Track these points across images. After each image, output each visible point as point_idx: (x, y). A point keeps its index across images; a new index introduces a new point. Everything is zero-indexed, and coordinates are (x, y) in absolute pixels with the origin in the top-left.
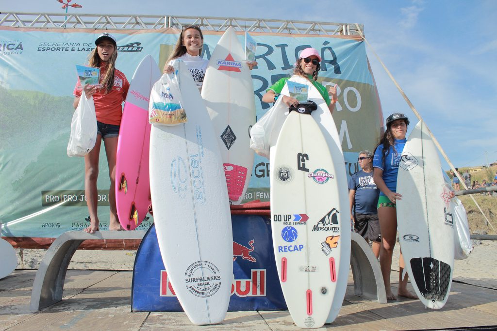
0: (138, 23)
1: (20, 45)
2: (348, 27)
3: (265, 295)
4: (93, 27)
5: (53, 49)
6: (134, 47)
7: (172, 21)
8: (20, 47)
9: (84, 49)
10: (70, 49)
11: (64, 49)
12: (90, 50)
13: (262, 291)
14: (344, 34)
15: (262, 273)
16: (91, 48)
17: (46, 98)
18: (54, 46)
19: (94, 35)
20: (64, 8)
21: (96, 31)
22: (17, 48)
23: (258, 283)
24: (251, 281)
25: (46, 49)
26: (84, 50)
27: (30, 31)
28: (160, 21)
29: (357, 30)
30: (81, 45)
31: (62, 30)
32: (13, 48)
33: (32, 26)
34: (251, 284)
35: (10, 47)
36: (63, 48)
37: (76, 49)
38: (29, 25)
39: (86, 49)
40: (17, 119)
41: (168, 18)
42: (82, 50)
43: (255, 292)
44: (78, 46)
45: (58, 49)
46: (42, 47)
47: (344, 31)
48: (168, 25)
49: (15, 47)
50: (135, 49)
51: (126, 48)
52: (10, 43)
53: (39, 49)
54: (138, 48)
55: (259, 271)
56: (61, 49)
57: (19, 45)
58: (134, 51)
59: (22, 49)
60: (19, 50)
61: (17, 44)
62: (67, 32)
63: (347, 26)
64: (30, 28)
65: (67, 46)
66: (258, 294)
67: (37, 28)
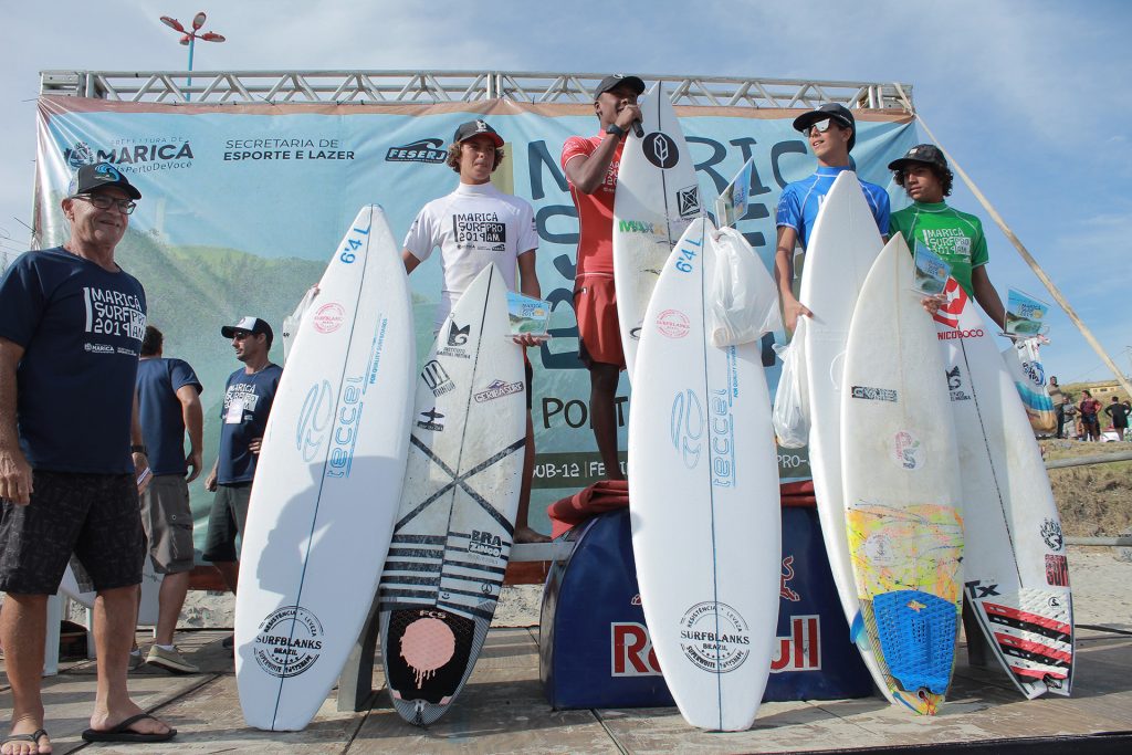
0: (425, 88)
1: (186, 147)
2: (879, 90)
3: (819, 668)
4: (334, 99)
5: (257, 156)
6: (428, 150)
7: (502, 82)
8: (186, 151)
9: (321, 154)
10: (293, 155)
11: (281, 155)
12: (335, 155)
13: (813, 662)
14: (872, 106)
15: (812, 622)
16: (337, 150)
17: (248, 261)
18: (258, 149)
19: (340, 119)
20: (185, 42)
21: (340, 108)
22: (181, 154)
23: (806, 645)
24: (791, 639)
25: (241, 155)
26: (324, 156)
27: (201, 112)
28: (478, 82)
29: (900, 98)
30: (316, 143)
31: (268, 108)
32: (172, 156)
33: (203, 99)
34: (792, 646)
35: (167, 152)
36: (277, 153)
37: (306, 155)
38: (195, 97)
39: (327, 155)
40: (188, 308)
41: (495, 77)
42: (319, 156)
43: (799, 662)
44: (309, 148)
45: (268, 155)
46: (234, 150)
47: (871, 99)
48: (494, 92)
49: (176, 152)
50: (431, 155)
51: (412, 154)
52: (164, 144)
53: (226, 157)
54: (439, 153)
55: (805, 619)
56: (274, 155)
57: (183, 150)
58: (430, 161)
59: (190, 156)
60: (184, 159)
61: (179, 146)
62: (281, 113)
63: (876, 88)
64: (200, 105)
65: (285, 148)
66: (807, 667)
67: (213, 105)
